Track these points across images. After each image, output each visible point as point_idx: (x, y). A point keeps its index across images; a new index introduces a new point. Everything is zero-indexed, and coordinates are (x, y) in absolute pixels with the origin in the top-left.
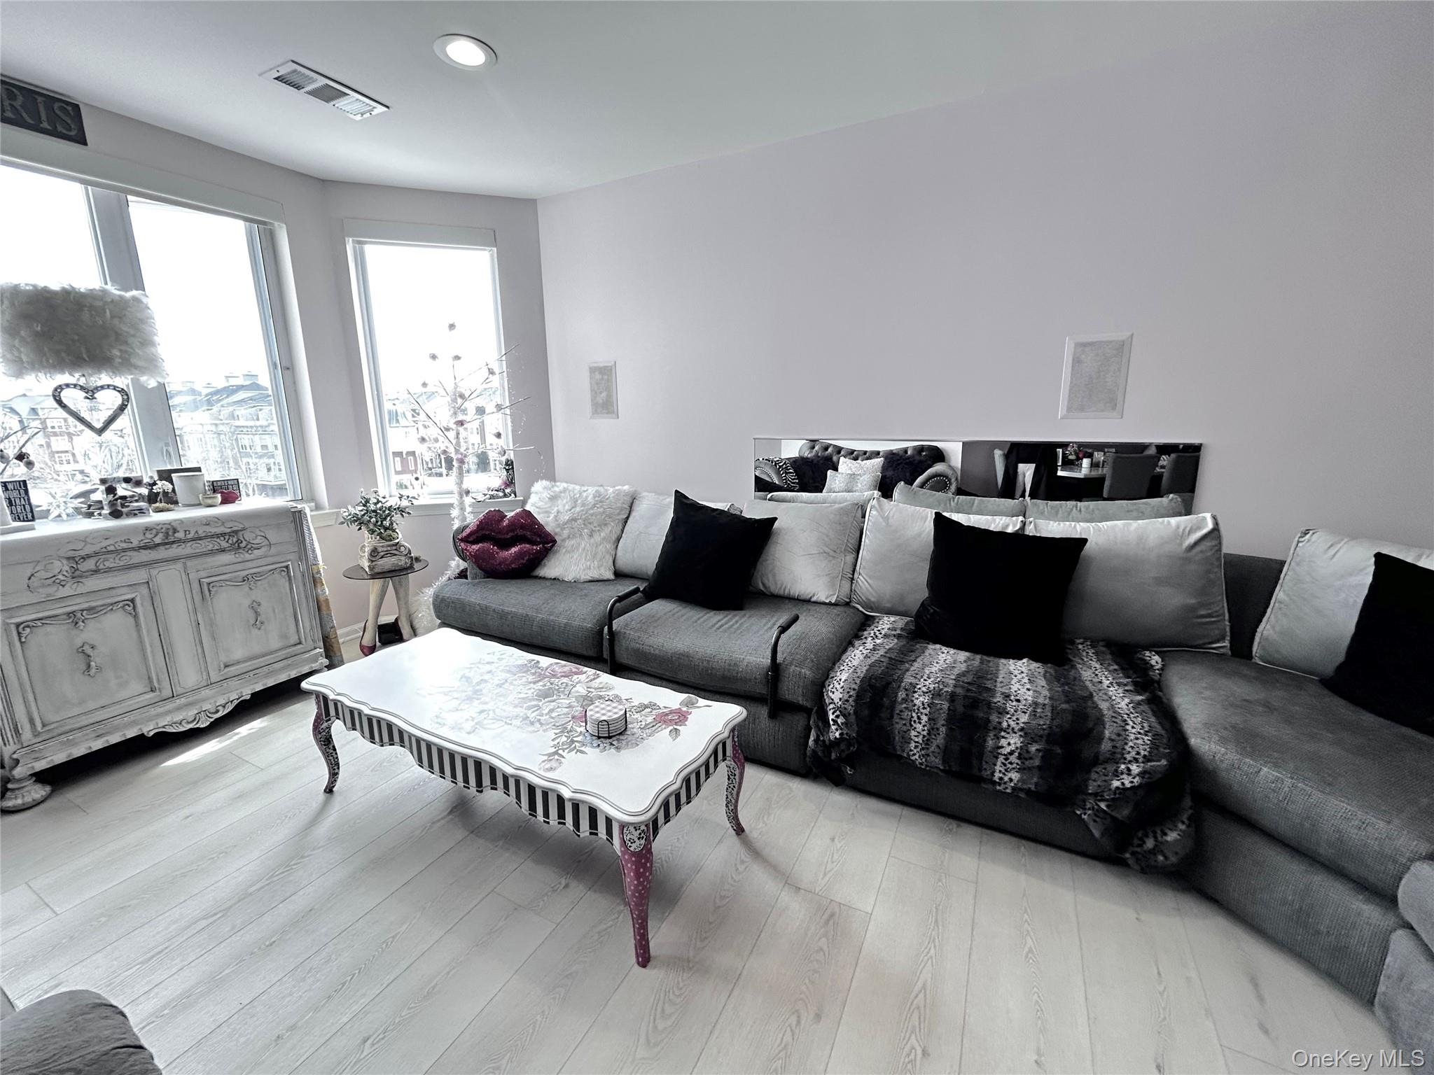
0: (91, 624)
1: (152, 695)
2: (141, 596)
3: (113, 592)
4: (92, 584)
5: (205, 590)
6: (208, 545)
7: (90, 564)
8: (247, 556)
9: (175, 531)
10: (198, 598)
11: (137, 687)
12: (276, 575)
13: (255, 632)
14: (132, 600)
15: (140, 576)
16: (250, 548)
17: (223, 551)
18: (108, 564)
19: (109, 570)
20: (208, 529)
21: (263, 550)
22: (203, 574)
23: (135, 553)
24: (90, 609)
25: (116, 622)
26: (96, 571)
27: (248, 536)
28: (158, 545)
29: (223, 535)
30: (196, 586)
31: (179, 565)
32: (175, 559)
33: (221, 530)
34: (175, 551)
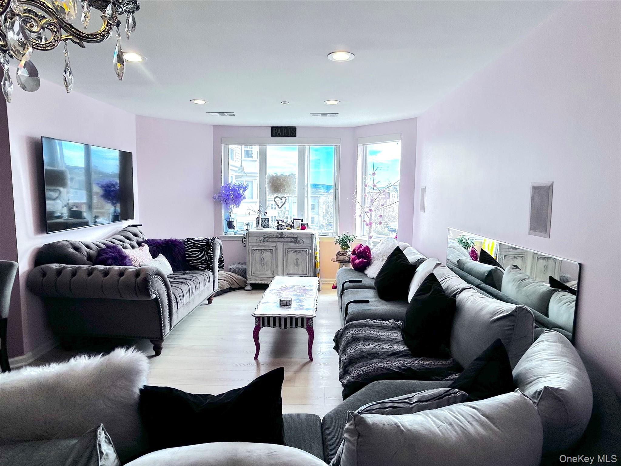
0: (264, 254)
1: (271, 275)
2: (274, 249)
3: (269, 247)
4: (266, 244)
5: (287, 252)
6: (290, 240)
7: (267, 239)
8: (298, 245)
9: (283, 235)
10: (285, 254)
11: (269, 272)
12: (304, 252)
13: (296, 267)
14: (272, 250)
15: (274, 244)
16: (298, 243)
17: (292, 242)
18: (270, 240)
19: (270, 241)
20: (290, 235)
21: (302, 244)
22: (287, 247)
23: (274, 238)
24: (265, 250)
25: (268, 254)
26: (267, 241)
27: (299, 239)
28: (280, 237)
29: (293, 238)
30: (285, 250)
31: (282, 244)
32: (281, 242)
33: (292, 236)
34: (283, 240)
